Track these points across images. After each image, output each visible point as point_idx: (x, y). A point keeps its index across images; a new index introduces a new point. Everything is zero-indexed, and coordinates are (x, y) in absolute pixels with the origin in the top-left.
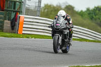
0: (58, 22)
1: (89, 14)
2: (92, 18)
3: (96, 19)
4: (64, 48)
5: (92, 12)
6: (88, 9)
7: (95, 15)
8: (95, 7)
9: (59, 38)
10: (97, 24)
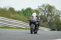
0: (33, 18)
2: (25, 15)
5: (25, 11)
6: (23, 10)
7: (27, 13)
8: (27, 8)
9: (33, 26)
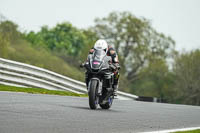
0: (96, 58)
1: (47, 38)
2: (52, 47)
3: (59, 49)
4: (104, 102)
5: (52, 35)
6: (44, 30)
7: (59, 41)
9: (98, 85)
10: (62, 57)
